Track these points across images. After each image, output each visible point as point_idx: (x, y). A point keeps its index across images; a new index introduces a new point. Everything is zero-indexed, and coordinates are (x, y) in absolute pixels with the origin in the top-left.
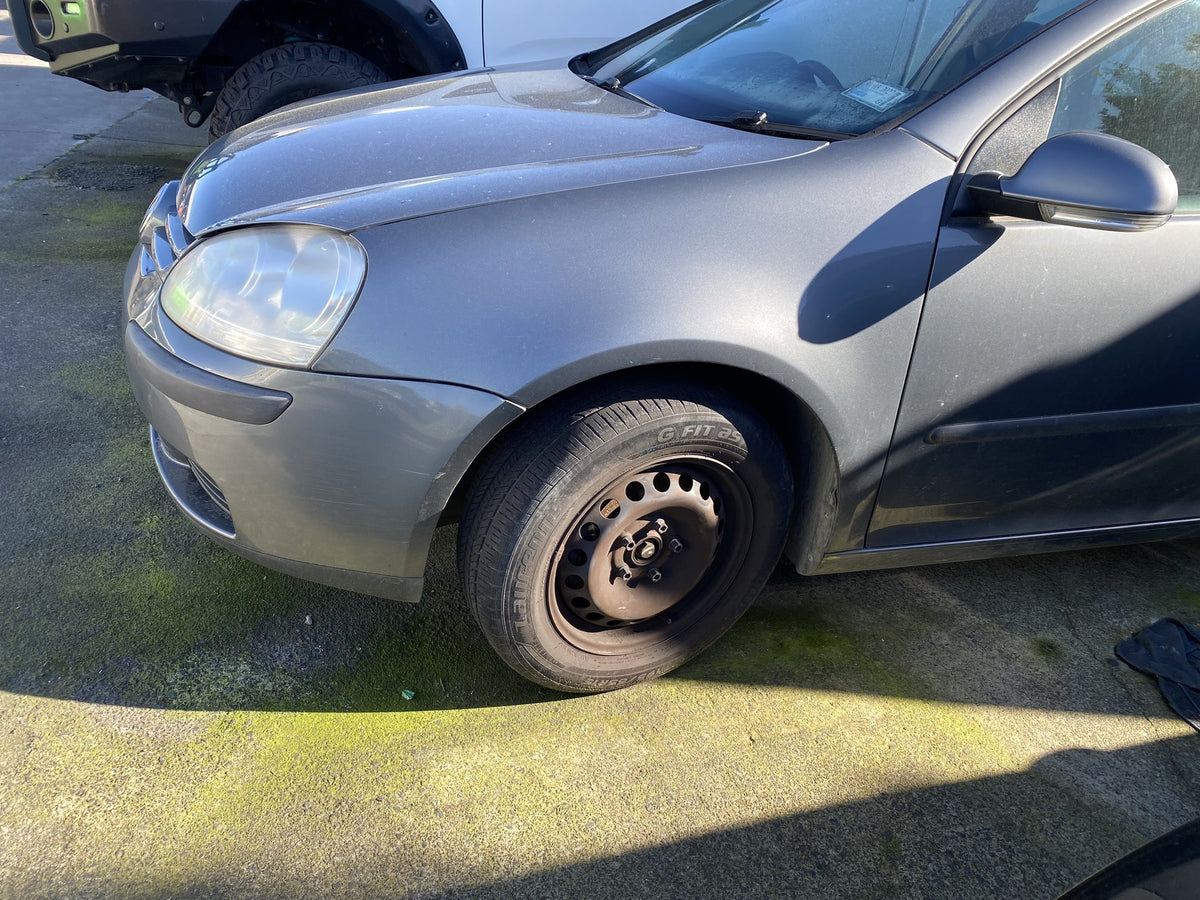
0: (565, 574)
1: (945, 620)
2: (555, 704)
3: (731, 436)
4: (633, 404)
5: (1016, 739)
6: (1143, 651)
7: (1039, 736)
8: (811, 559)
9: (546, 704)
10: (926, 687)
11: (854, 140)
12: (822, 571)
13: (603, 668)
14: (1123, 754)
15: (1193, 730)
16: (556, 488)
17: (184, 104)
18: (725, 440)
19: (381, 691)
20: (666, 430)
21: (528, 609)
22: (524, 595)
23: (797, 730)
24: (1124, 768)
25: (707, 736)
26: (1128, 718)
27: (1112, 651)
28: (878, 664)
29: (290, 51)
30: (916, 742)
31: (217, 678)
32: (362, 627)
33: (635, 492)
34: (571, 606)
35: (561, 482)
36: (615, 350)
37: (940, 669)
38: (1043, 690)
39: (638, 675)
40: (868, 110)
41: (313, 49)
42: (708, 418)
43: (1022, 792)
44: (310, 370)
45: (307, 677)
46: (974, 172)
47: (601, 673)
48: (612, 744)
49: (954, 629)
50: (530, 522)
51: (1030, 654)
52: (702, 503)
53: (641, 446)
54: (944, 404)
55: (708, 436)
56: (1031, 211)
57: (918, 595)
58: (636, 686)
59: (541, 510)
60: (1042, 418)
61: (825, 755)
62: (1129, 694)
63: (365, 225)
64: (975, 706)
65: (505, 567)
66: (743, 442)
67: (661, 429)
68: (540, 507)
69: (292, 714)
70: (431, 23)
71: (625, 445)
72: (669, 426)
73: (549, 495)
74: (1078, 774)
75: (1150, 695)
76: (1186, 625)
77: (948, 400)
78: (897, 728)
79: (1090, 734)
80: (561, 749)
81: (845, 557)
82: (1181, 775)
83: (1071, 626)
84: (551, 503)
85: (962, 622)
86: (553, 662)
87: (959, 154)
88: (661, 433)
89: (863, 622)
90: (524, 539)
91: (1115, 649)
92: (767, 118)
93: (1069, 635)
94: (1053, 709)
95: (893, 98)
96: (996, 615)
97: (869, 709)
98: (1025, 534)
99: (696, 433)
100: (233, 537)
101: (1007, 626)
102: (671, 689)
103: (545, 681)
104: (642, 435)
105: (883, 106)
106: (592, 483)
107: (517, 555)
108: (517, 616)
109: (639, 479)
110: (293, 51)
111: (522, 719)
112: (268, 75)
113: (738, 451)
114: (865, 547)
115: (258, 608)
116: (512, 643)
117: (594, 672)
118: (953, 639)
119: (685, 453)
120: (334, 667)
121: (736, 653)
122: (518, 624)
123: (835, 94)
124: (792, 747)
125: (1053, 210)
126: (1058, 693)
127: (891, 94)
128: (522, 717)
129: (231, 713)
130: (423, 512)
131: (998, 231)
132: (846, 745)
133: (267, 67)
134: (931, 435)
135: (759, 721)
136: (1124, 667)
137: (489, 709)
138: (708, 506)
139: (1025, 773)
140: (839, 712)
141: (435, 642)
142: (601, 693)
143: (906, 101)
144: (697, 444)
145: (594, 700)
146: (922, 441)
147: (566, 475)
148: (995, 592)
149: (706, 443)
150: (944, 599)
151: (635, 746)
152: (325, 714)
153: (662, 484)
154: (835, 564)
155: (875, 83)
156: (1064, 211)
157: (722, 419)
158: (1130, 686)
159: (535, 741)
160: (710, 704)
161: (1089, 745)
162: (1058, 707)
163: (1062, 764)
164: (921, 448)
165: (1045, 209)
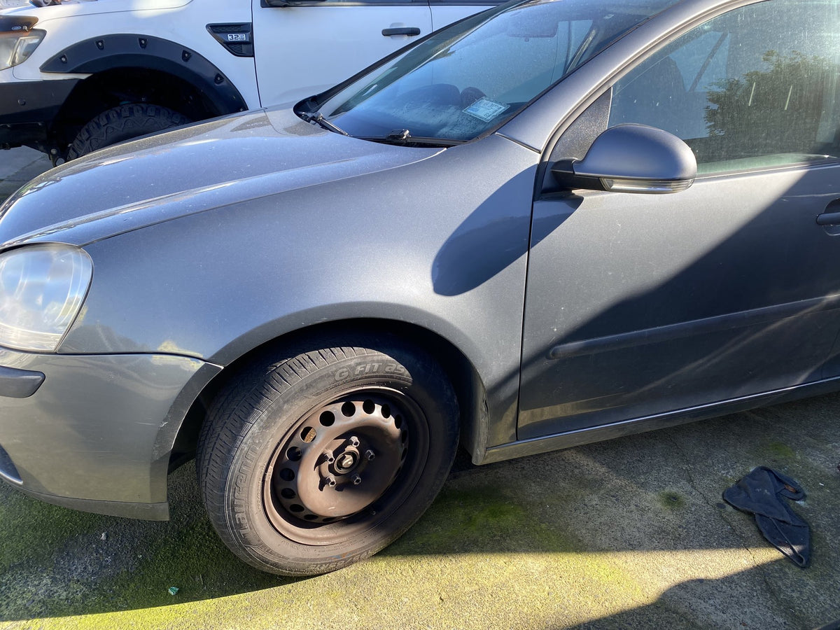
0: (280, 488)
1: (595, 485)
2: (289, 586)
3: (396, 369)
4: (313, 354)
5: (647, 576)
6: (743, 495)
7: (664, 572)
8: (479, 453)
9: (282, 587)
10: (580, 541)
11: (466, 145)
12: (488, 461)
13: (323, 555)
14: (728, 580)
15: (781, 554)
16: (255, 426)
17: (52, 154)
18: (391, 373)
19: (153, 590)
20: (341, 371)
21: (249, 519)
22: (243, 509)
23: (477, 587)
24: (729, 591)
25: (406, 600)
26: (732, 550)
27: (721, 497)
28: (543, 526)
29: (119, 111)
30: (569, 587)
31: (24, 593)
32: (145, 537)
33: (327, 419)
34: (289, 510)
35: (259, 420)
36: (288, 316)
37: (591, 525)
38: (668, 534)
39: (353, 557)
40: (479, 121)
41: (135, 108)
42: (375, 358)
43: (650, 620)
44: (56, 353)
45: (96, 584)
46: (555, 160)
47: (322, 559)
48: (331, 616)
49: (602, 492)
50: (238, 453)
51: (659, 505)
52: (384, 421)
53: (321, 385)
54: (557, 329)
55: (377, 372)
56: (596, 184)
57: (576, 467)
58: (355, 565)
59: (246, 444)
60: (635, 332)
61: (497, 605)
62: (733, 530)
63: (93, 239)
64: (616, 552)
65: (223, 490)
66: (407, 372)
67: (336, 371)
68: (244, 441)
69: (78, 617)
70: (219, 83)
71: (309, 386)
72: (343, 368)
73: (250, 432)
74: (694, 600)
75: (749, 530)
76: (775, 470)
77: (559, 326)
78: (555, 577)
79: (703, 566)
80: (290, 623)
81: (503, 449)
82: (773, 593)
83: (690, 480)
84: (253, 437)
85: (609, 486)
86: (279, 556)
87: (542, 148)
88: (337, 374)
89: (534, 493)
90: (235, 467)
91: (723, 495)
92: (409, 133)
93: (688, 488)
94: (676, 548)
95: (496, 111)
96: (635, 477)
97: (533, 564)
98: (642, 418)
99: (367, 370)
100: (21, 483)
101: (643, 485)
102: (382, 564)
103: (276, 571)
104: (322, 377)
105: (489, 118)
106: (284, 418)
107: (231, 480)
108: (240, 526)
109: (329, 408)
110: (121, 110)
111: (262, 602)
112: (103, 129)
113: (404, 380)
114: (517, 440)
115: (65, 531)
116: (240, 546)
117: (315, 560)
118: (601, 499)
119: (362, 385)
120: (118, 573)
121: (434, 529)
122: (242, 532)
123: (459, 112)
124: (472, 602)
125: (611, 182)
126: (680, 535)
127: (495, 108)
128: (262, 599)
129: (29, 621)
130: (156, 453)
131: (579, 201)
132: (514, 596)
133: (102, 123)
134: (551, 353)
135: (448, 583)
136: (729, 508)
137: (236, 596)
138: (390, 422)
139: (652, 604)
140: (512, 568)
141: (201, 545)
142: (325, 574)
143: (504, 113)
144: (368, 378)
145: (319, 580)
146: (545, 358)
147: (261, 415)
148: (635, 459)
149: (376, 376)
150: (593, 467)
151: (349, 615)
152: (105, 614)
153: (349, 410)
154: (495, 456)
155: (486, 101)
156: (617, 183)
157: (387, 357)
158: (734, 523)
159: (270, 619)
160: (411, 573)
161: (702, 576)
162: (679, 546)
163: (682, 593)
164: (546, 363)
165: (605, 181)
